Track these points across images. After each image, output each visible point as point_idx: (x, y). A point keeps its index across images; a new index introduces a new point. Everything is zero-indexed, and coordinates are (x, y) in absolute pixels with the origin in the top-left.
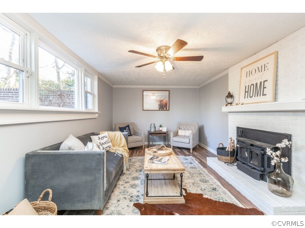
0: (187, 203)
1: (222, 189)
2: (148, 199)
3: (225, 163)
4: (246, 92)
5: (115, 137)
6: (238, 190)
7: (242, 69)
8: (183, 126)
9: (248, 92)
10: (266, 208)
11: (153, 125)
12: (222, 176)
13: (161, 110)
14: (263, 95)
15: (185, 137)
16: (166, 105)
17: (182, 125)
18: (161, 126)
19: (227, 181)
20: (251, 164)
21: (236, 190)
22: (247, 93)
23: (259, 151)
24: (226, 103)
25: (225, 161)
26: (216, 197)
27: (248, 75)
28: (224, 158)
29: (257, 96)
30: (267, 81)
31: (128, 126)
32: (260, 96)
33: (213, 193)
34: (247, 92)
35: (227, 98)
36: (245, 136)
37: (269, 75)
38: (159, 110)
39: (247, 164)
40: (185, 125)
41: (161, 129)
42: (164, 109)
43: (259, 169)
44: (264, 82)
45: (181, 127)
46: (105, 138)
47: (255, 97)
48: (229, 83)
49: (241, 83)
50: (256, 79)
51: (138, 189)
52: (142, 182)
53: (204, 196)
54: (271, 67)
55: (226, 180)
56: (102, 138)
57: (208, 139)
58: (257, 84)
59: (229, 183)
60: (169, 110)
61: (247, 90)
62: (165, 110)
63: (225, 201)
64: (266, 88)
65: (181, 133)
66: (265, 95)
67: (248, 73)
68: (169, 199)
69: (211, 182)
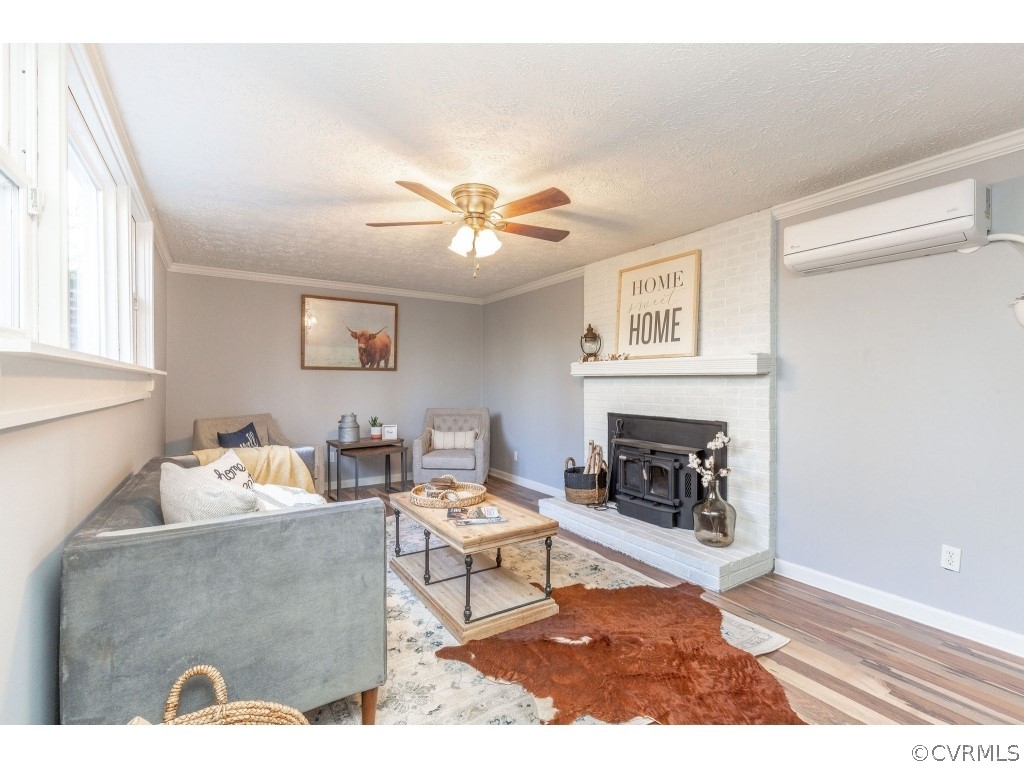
0: (564, 611)
1: (609, 565)
2: (472, 628)
3: (588, 505)
4: (632, 330)
5: (268, 465)
6: (638, 558)
7: (621, 273)
8: (444, 421)
9: (637, 330)
10: (706, 574)
11: (349, 421)
12: (590, 538)
13: (367, 369)
14: (673, 339)
15: (454, 451)
16: (384, 352)
17: (439, 416)
18: (374, 423)
19: (607, 545)
20: (652, 495)
21: (634, 559)
22: (635, 333)
23: (670, 464)
24: (583, 355)
25: (586, 501)
26: (610, 582)
27: (637, 291)
28: (584, 493)
29: (660, 341)
30: (680, 309)
31: (251, 428)
32: (666, 341)
33: (598, 577)
34: (635, 330)
35: (584, 340)
36: (629, 433)
37: (684, 297)
38: (363, 368)
39: (643, 499)
40: (452, 415)
41: (375, 431)
42: (378, 365)
43: (670, 503)
44: (675, 310)
45: (438, 421)
46: (237, 472)
47: (655, 341)
48: (586, 303)
49: (619, 306)
50: (656, 301)
51: (413, 617)
52: (406, 598)
53: (588, 587)
54: (688, 279)
55: (605, 544)
56: (231, 475)
57: (516, 453)
58: (658, 313)
59: (613, 548)
60: (395, 369)
61: (635, 326)
62: (382, 369)
63: (632, 586)
64: (678, 324)
65: (441, 439)
66: (678, 339)
67: (638, 285)
68: (523, 612)
69: (578, 557)
